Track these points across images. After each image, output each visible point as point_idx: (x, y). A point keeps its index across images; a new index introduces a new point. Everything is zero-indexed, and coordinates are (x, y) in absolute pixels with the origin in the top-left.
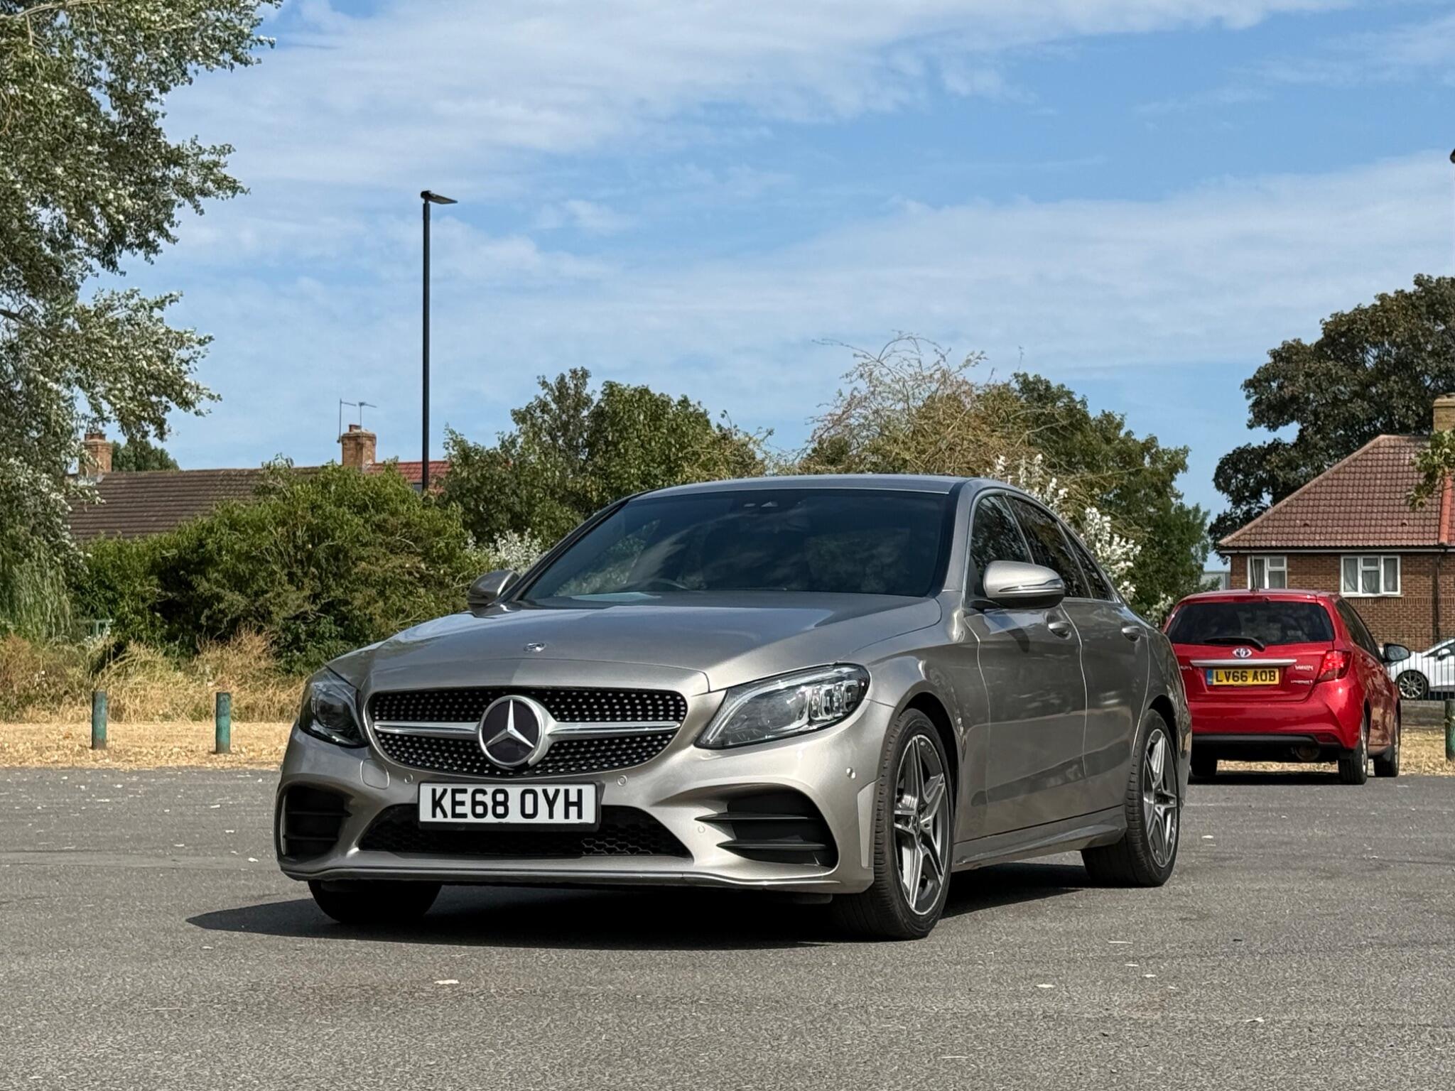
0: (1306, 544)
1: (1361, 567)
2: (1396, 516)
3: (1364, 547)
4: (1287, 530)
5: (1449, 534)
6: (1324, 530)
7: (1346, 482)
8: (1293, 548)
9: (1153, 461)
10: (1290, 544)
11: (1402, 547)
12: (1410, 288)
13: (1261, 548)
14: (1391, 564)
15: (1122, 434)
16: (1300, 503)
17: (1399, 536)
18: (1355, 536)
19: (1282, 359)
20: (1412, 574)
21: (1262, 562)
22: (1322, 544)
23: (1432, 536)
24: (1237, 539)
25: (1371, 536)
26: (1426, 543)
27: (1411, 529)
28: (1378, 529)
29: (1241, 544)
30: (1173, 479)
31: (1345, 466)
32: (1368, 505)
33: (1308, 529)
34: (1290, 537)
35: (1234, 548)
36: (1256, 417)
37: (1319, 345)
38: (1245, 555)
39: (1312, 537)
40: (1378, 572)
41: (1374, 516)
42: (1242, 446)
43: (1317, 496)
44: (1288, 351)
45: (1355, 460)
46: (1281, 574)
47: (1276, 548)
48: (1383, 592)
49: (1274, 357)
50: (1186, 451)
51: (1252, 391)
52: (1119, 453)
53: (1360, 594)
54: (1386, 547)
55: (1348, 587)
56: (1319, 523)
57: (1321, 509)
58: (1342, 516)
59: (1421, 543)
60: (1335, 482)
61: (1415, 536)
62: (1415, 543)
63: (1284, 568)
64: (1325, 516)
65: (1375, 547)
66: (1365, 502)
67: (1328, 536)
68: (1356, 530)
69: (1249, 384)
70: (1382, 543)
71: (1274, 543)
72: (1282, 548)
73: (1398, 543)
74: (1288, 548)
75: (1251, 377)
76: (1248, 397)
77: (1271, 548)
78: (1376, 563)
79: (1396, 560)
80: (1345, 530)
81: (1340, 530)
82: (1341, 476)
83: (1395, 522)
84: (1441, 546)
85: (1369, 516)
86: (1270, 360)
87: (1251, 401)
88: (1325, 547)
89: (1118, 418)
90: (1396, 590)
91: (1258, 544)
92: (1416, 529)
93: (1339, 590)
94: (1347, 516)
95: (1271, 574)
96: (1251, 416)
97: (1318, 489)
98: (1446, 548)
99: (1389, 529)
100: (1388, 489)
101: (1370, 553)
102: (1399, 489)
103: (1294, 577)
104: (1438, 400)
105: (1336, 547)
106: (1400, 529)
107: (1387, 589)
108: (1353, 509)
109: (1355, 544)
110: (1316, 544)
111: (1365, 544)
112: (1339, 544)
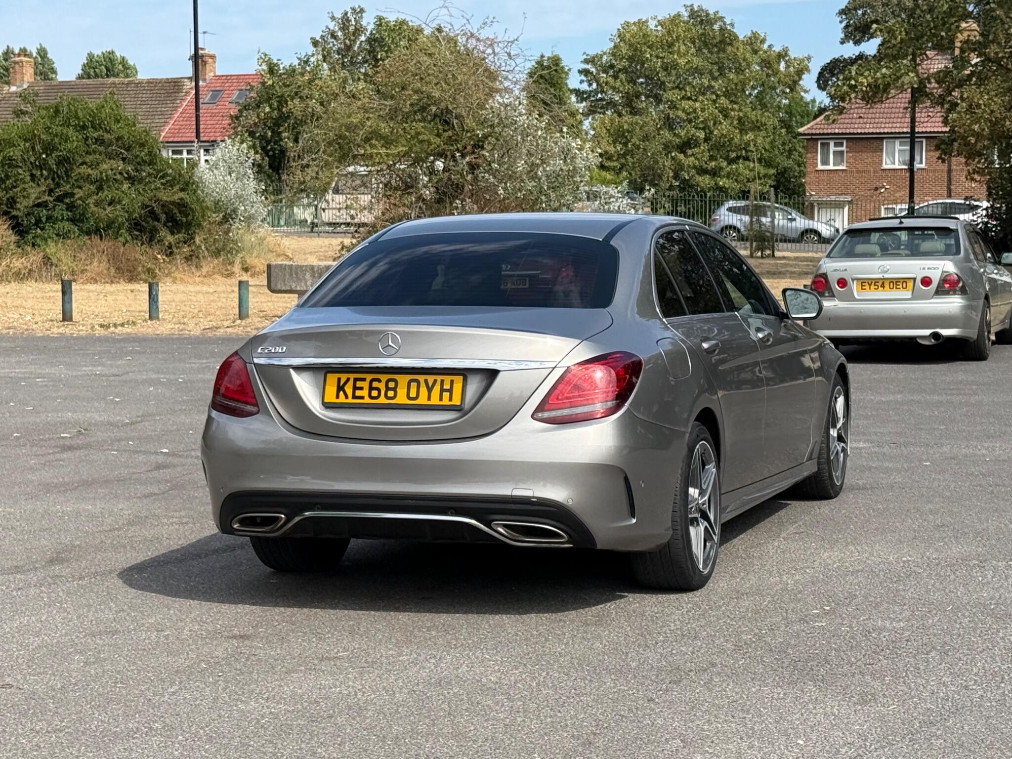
0: (859, 131)
1: (898, 147)
2: (924, 109)
3: (899, 133)
4: (847, 121)
6: (873, 121)
8: (850, 134)
9: (788, 67)
10: (848, 131)
11: (926, 132)
13: (828, 134)
14: (918, 145)
15: (765, 47)
17: (925, 125)
18: (894, 125)
20: (933, 151)
21: (828, 144)
22: (871, 131)
24: (811, 128)
25: (905, 125)
26: (944, 130)
27: (933, 119)
29: (814, 131)
30: (800, 79)
33: (861, 120)
34: (849, 126)
35: (808, 134)
36: (846, 36)
38: (817, 139)
39: (864, 126)
42: (837, 57)
46: (842, 152)
47: (838, 134)
50: (809, 58)
51: (844, 17)
52: (763, 61)
53: (897, 166)
55: (888, 162)
56: (870, 116)
58: (886, 110)
59: (940, 130)
61: (936, 124)
62: (936, 130)
63: (844, 148)
64: (875, 111)
66: (903, 100)
67: (875, 125)
68: (895, 120)
69: (842, 12)
71: (837, 131)
72: (842, 134)
73: (924, 130)
74: (846, 134)
75: (843, 7)
76: (841, 22)
77: (835, 134)
78: (908, 144)
79: (922, 142)
80: (888, 120)
81: (884, 121)
83: (923, 115)
85: (905, 111)
87: (844, 24)
88: (872, 133)
89: (763, 35)
90: (921, 162)
91: (825, 131)
92: (937, 120)
93: (881, 164)
94: (889, 111)
95: (834, 152)
96: (843, 36)
99: (919, 120)
101: (905, 137)
103: (851, 155)
105: (880, 133)
106: (926, 119)
108: (895, 105)
109: (893, 130)
110: (866, 131)
111: (901, 130)
112: (882, 131)
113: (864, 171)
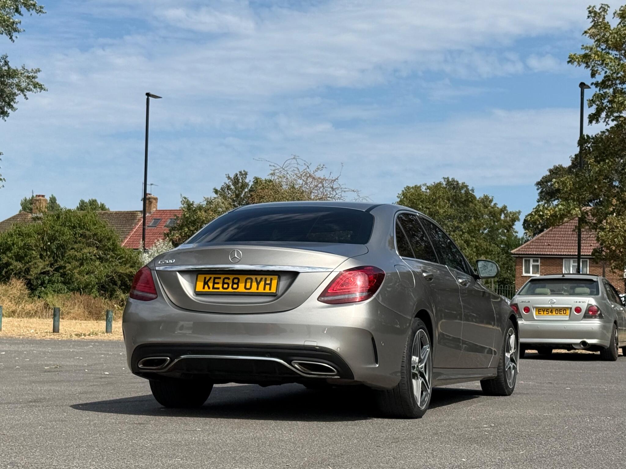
0: (548, 253)
1: (572, 264)
2: (588, 242)
3: (573, 255)
4: (540, 247)
6: (556, 247)
7: (568, 227)
8: (543, 255)
9: (505, 217)
10: (541, 253)
13: (529, 254)
14: (585, 263)
15: (492, 204)
16: (547, 235)
17: (589, 251)
18: (570, 250)
19: (553, 173)
20: (593, 267)
21: (529, 261)
22: (555, 253)
24: (519, 251)
25: (576, 250)
29: (520, 253)
30: (513, 224)
33: (549, 247)
34: (542, 250)
35: (517, 254)
36: (541, 197)
37: (570, 168)
38: (523, 257)
39: (551, 250)
43: (555, 233)
44: (556, 170)
46: (538, 266)
47: (535, 254)
49: (550, 172)
50: (519, 212)
51: (539, 186)
54: (583, 255)
55: (566, 272)
56: (555, 244)
58: (565, 241)
63: (539, 263)
64: (558, 241)
66: (575, 236)
67: (558, 250)
68: (570, 248)
69: (538, 184)
70: (581, 254)
72: (538, 255)
73: (588, 254)
74: (540, 255)
75: (539, 180)
76: (538, 189)
77: (533, 254)
79: (587, 261)
80: (566, 248)
81: (563, 247)
83: (587, 245)
85: (576, 242)
86: (548, 173)
87: (539, 191)
88: (556, 255)
89: (491, 197)
91: (527, 253)
94: (567, 242)
95: (533, 266)
96: (539, 197)
97: (556, 230)
99: (585, 248)
100: (586, 230)
101: (576, 258)
102: (590, 230)
103: (543, 267)
106: (589, 248)
108: (570, 239)
109: (569, 253)
110: (553, 253)
112: (562, 254)
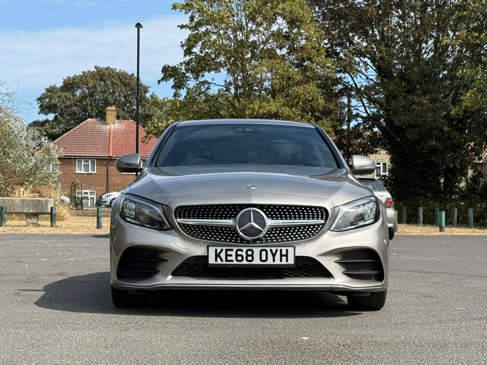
0: (65, 155)
1: (83, 163)
2: (94, 146)
3: (84, 156)
5: (112, 153)
6: (71, 150)
7: (78, 134)
11: (97, 157)
12: (93, 69)
14: (93, 163)
16: (62, 141)
17: (96, 153)
18: (81, 153)
19: (49, 91)
20: (100, 165)
22: (70, 155)
23: (107, 153)
25: (87, 153)
26: (105, 156)
27: (100, 151)
28: (89, 150)
31: (77, 129)
32: (85, 142)
33: (65, 150)
36: (41, 110)
37: (62, 87)
39: (67, 152)
40: (88, 165)
41: (87, 146)
42: (36, 120)
43: (68, 139)
44: (52, 88)
45: (81, 127)
48: (90, 172)
49: (47, 91)
51: (39, 102)
53: (83, 172)
54: (91, 156)
55: (79, 170)
56: (69, 148)
57: (69, 143)
59: (103, 156)
60: (74, 134)
61: (101, 153)
62: (101, 155)
64: (71, 145)
65: (88, 156)
66: (84, 141)
67: (72, 152)
68: (82, 150)
69: (38, 99)
70: (90, 155)
73: (96, 155)
75: (39, 97)
76: (38, 104)
78: (88, 162)
79: (94, 161)
80: (78, 150)
81: (76, 150)
82: (76, 132)
83: (94, 148)
84: (110, 157)
85: (86, 146)
86: (45, 91)
90: (94, 171)
92: (101, 151)
93: (75, 171)
94: (78, 146)
96: (39, 110)
97: (68, 136)
98: (111, 157)
99: (93, 151)
100: (92, 137)
101: (86, 158)
102: (95, 137)
103: (61, 166)
104: (108, 108)
106: (96, 151)
107: (91, 171)
108: (80, 143)
109: (81, 155)
110: (68, 155)
111: (85, 155)
112: (76, 155)
113: (67, 174)
